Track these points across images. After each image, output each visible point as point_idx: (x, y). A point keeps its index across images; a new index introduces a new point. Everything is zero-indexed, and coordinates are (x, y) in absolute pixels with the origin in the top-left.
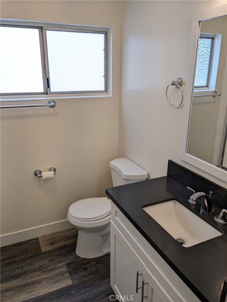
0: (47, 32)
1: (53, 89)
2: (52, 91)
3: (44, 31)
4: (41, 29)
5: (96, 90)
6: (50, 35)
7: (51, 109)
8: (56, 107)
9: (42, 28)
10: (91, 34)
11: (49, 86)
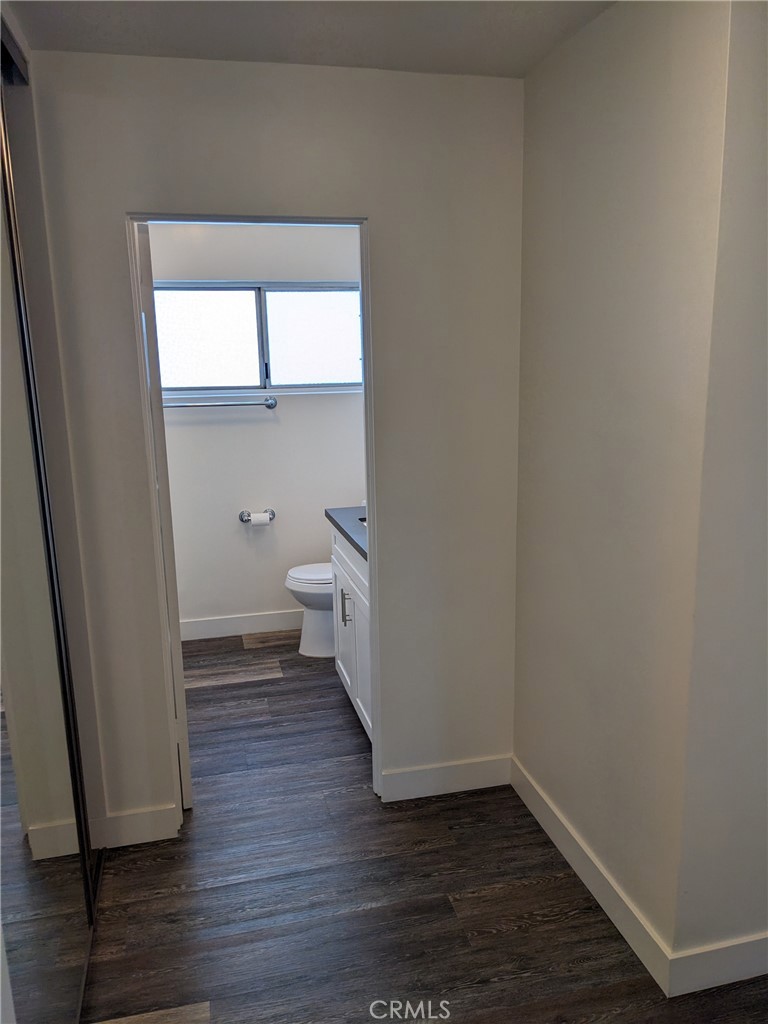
0: (267, 293)
1: (275, 380)
2: (273, 383)
3: (262, 293)
4: (258, 290)
5: (347, 382)
6: (271, 297)
7: (269, 410)
8: (277, 408)
9: (259, 288)
10: (338, 293)
11: (267, 376)
